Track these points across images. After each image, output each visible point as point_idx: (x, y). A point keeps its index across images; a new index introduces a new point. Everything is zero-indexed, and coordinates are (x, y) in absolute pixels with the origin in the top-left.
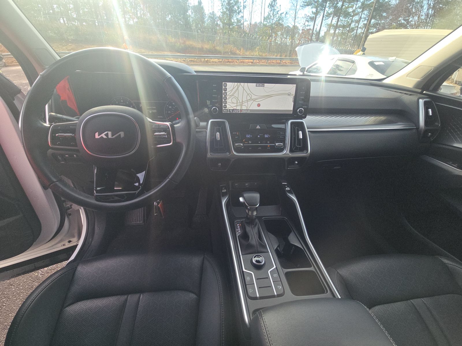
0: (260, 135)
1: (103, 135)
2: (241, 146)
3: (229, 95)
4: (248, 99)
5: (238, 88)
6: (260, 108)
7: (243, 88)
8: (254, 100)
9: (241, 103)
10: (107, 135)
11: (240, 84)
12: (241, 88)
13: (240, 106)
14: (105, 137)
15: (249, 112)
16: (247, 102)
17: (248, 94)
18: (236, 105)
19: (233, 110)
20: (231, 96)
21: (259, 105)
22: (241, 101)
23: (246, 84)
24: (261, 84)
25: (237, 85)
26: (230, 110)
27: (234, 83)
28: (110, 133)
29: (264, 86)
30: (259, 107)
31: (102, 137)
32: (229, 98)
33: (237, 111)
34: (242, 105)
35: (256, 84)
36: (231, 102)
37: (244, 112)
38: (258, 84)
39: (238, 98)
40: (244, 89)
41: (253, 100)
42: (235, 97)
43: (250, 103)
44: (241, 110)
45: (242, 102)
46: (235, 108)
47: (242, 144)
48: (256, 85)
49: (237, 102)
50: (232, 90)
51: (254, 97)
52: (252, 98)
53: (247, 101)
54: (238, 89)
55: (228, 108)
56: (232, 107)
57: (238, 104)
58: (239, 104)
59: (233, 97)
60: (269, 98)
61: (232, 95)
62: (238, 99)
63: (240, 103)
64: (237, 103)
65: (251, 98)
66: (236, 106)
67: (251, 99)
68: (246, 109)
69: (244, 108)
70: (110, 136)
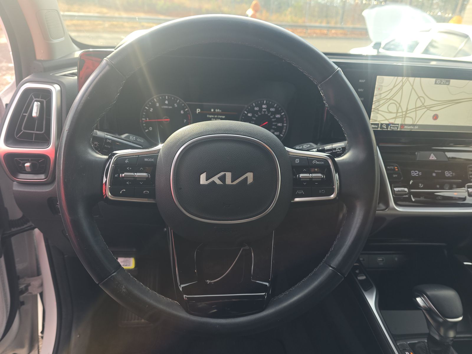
0: (436, 171)
1: (216, 179)
2: (404, 192)
3: (386, 98)
4: (417, 107)
5: (402, 86)
6: (438, 122)
7: (412, 86)
8: (429, 108)
9: (404, 113)
10: (223, 179)
11: (408, 80)
12: (407, 87)
13: (402, 117)
14: (218, 182)
15: (416, 129)
16: (416, 111)
17: (419, 97)
18: (394, 115)
19: (387, 125)
20: (388, 99)
21: (435, 117)
22: (404, 110)
23: (418, 79)
24: (444, 80)
25: (402, 80)
26: (382, 124)
27: (396, 77)
28: (229, 175)
29: (449, 84)
30: (435, 121)
31: (213, 182)
32: (384, 104)
33: (394, 127)
34: (405, 117)
35: (436, 80)
36: (387, 111)
37: (408, 129)
38: (439, 80)
39: (399, 104)
40: (413, 88)
41: (427, 108)
42: (396, 103)
43: (420, 113)
44: (402, 126)
45: (407, 110)
46: (392, 121)
47: (406, 189)
48: (436, 82)
49: (397, 110)
50: (392, 89)
51: (428, 102)
52: (425, 104)
53: (414, 110)
54: (402, 88)
55: (379, 121)
56: (387, 120)
57: (399, 114)
58: (401, 114)
59: (391, 101)
60: (454, 105)
61: (390, 99)
62: (400, 106)
63: (402, 112)
64: (397, 113)
65: (423, 104)
66: (395, 118)
67: (423, 106)
68: (411, 123)
69: (408, 121)
70: (228, 181)
